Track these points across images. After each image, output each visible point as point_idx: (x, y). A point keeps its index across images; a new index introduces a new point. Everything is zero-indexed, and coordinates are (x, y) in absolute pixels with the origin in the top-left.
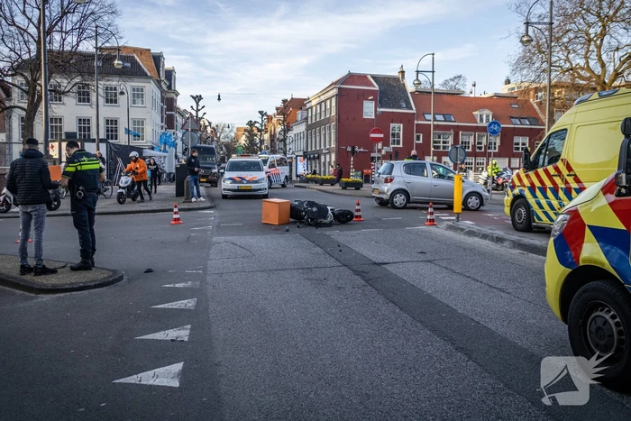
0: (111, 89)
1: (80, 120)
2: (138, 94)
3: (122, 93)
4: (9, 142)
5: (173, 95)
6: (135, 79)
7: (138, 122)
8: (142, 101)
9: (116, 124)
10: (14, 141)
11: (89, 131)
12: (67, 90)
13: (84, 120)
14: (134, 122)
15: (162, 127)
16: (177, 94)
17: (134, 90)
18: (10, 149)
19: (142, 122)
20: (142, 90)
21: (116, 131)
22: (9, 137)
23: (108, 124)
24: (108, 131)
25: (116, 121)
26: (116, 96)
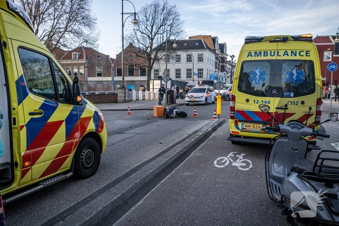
0: (189, 56)
5: (226, 56)
6: (199, 51)
7: (201, 69)
8: (202, 60)
11: (180, 74)
13: (178, 70)
15: (216, 71)
17: (198, 55)
20: (202, 55)
21: (191, 74)
23: (187, 71)
24: (187, 74)
25: (191, 70)
26: (191, 59)
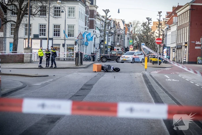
0: (57, 8)
1: (40, 25)
2: (71, 11)
3: (63, 12)
4: (5, 37)
6: (70, 3)
7: (71, 26)
8: (74, 14)
9: (59, 28)
10: (7, 37)
11: (45, 31)
12: (35, 13)
13: (43, 25)
14: (69, 26)
15: (85, 28)
16: (97, 7)
17: (69, 8)
18: (5, 41)
19: (73, 27)
20: (74, 9)
21: (59, 32)
22: (5, 34)
23: (55, 27)
24: (55, 31)
25: (59, 26)
26: (59, 12)
